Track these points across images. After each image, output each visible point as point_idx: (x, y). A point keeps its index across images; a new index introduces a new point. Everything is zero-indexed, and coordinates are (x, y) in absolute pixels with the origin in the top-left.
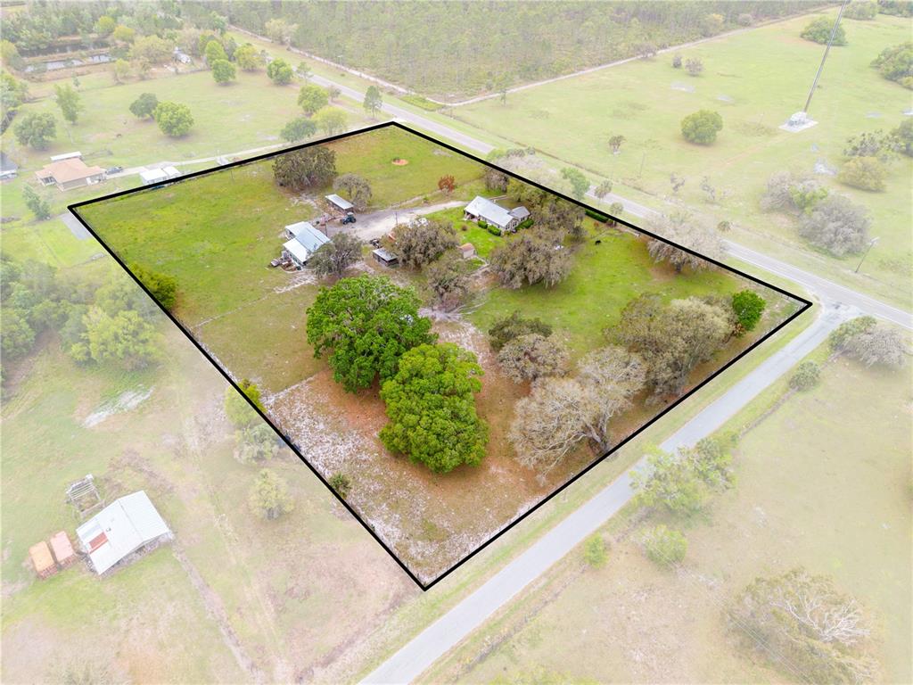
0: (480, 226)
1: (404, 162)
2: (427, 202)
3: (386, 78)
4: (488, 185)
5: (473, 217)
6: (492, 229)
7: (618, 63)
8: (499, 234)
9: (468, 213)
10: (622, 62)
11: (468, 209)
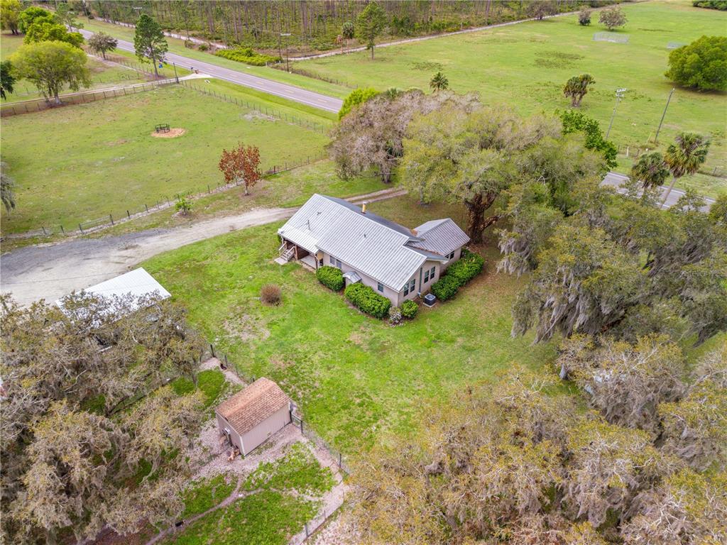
0: (323, 282)
1: (177, 132)
2: (187, 214)
3: (206, 36)
4: (344, 164)
5: (303, 253)
6: (360, 295)
7: (511, 23)
8: (384, 315)
9: (290, 244)
10: (514, 23)
11: (291, 231)
